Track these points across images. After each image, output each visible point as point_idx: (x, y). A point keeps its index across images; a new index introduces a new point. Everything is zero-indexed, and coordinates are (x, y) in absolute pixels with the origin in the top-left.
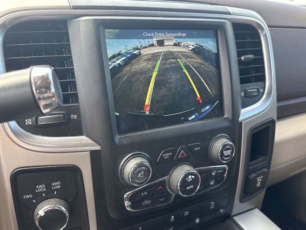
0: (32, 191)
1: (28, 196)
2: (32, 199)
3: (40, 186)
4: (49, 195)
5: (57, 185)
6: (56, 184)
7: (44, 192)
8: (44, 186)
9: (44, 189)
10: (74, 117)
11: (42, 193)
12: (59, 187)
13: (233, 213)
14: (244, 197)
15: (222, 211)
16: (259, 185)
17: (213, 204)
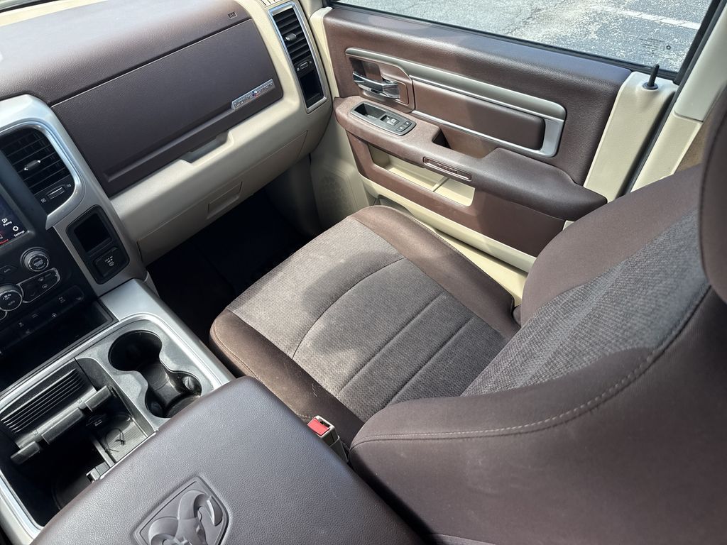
13: (99, 295)
14: (101, 279)
15: (79, 299)
16: (112, 264)
17: (62, 300)
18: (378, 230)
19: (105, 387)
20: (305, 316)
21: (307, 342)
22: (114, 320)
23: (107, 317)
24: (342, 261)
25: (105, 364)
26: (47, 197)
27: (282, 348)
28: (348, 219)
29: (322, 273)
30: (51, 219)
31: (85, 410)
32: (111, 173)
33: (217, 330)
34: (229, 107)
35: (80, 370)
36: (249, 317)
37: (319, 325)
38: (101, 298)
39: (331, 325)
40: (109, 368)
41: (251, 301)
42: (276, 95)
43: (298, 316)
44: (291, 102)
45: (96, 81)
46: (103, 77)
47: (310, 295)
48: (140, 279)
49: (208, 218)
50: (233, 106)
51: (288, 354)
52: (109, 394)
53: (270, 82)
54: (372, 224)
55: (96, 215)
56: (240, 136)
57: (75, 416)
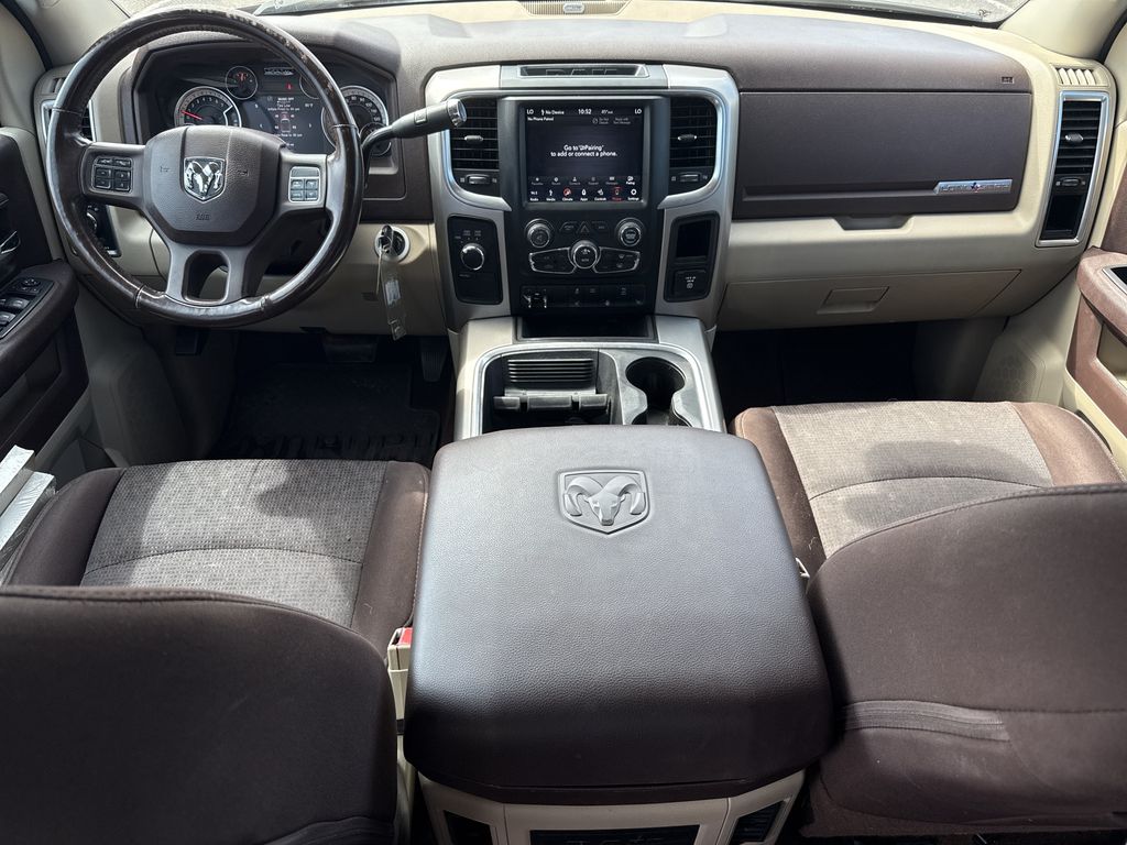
0: (461, 233)
1: (458, 236)
3: (467, 231)
4: (472, 239)
6: (478, 231)
9: (469, 234)
10: (495, 181)
11: (467, 236)
12: (479, 234)
13: (657, 311)
14: (671, 295)
15: (638, 302)
16: (690, 286)
17: (624, 291)
18: (1040, 437)
19: (605, 395)
20: (860, 468)
21: (841, 496)
22: (655, 340)
23: (651, 333)
24: (957, 441)
25: (621, 370)
26: (678, 178)
27: (805, 482)
28: (1005, 405)
29: (918, 438)
30: (667, 202)
31: (575, 404)
32: (750, 193)
33: (747, 419)
34: (932, 186)
35: (596, 363)
36: (791, 429)
37: (871, 489)
38: (657, 317)
39: (886, 497)
40: (621, 375)
41: (805, 416)
42: (1005, 202)
43: (850, 463)
44: (1023, 220)
45: (800, 87)
46: (810, 86)
47: (883, 450)
48: (705, 326)
49: (819, 312)
50: (937, 188)
51: (808, 492)
52: (604, 404)
53: (1007, 182)
54: (1035, 425)
55: (709, 222)
56: (922, 227)
57: (564, 401)
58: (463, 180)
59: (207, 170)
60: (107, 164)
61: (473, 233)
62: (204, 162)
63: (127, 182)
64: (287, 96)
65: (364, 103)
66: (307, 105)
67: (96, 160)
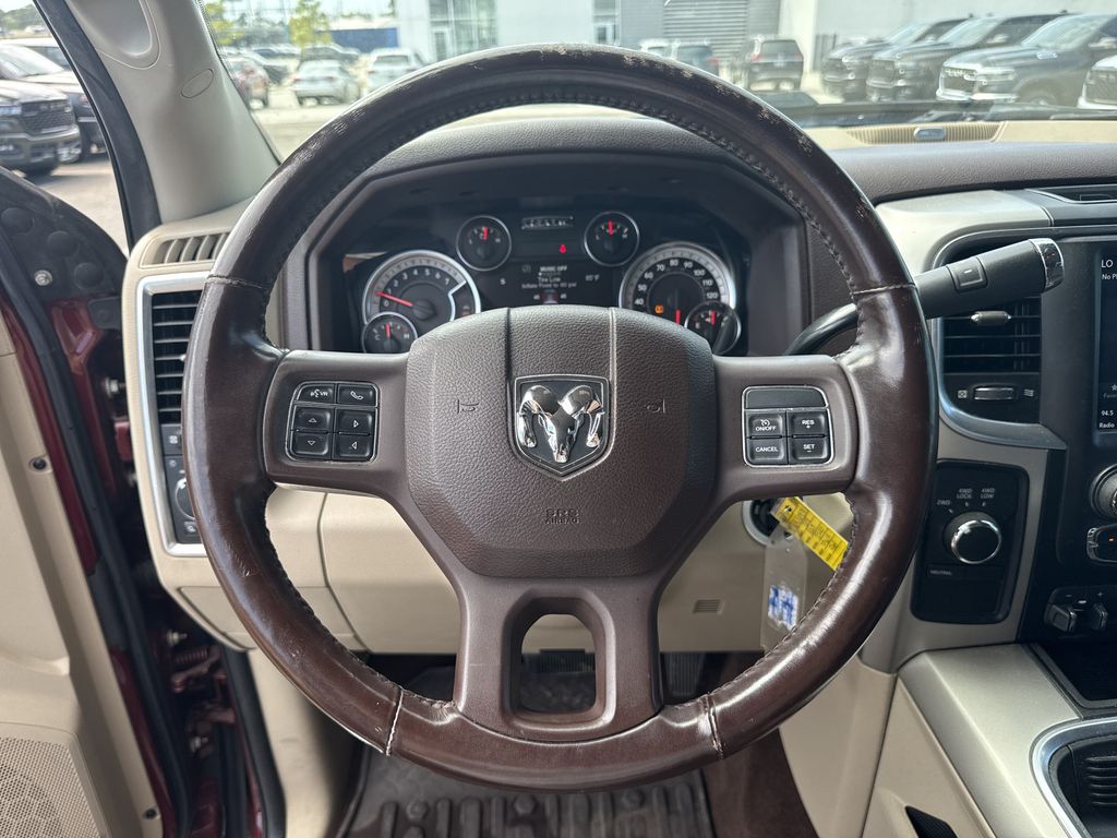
0: (952, 496)
1: (943, 502)
2: (950, 507)
3: (965, 491)
4: (975, 507)
5: (989, 493)
6: (988, 490)
7: (967, 500)
8: (969, 491)
9: (969, 496)
10: (1030, 393)
11: (964, 500)
12: (991, 496)
58: (963, 394)
59: (567, 405)
60: (321, 399)
61: (977, 493)
62: (560, 387)
63: (367, 436)
64: (556, 264)
65: (690, 271)
66: (589, 278)
67: (297, 393)
